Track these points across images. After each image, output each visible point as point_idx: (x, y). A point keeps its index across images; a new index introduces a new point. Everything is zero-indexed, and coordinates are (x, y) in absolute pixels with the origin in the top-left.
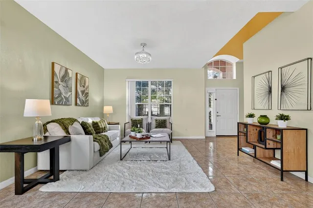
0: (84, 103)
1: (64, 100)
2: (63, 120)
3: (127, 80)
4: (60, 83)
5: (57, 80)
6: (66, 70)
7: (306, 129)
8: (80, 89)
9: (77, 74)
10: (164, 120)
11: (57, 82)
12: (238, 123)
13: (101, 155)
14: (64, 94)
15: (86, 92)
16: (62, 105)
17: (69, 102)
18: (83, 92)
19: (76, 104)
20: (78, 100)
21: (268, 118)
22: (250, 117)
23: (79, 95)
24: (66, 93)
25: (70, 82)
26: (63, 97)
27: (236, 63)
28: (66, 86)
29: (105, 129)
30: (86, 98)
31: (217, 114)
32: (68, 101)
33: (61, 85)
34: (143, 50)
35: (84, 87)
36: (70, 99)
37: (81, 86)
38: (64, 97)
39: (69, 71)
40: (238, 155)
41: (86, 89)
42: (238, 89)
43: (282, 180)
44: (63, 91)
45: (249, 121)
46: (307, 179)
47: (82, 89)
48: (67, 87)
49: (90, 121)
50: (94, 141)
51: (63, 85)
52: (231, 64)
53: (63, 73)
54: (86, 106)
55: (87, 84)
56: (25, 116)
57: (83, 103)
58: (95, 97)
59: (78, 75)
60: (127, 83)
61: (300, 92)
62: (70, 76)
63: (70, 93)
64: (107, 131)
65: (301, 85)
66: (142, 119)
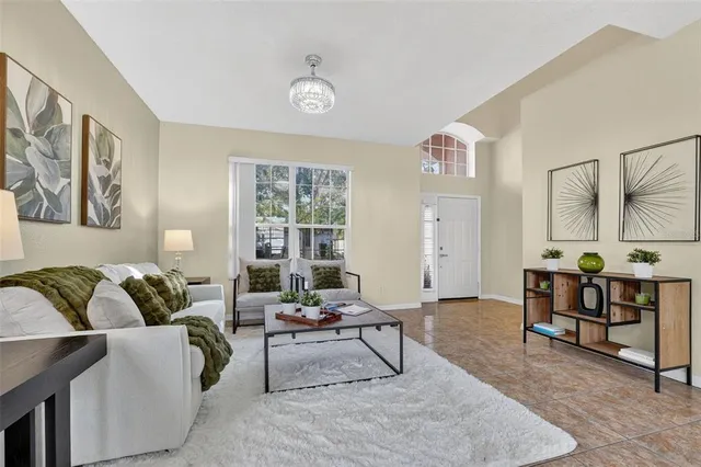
0: (110, 220)
1: (46, 203)
2: (52, 275)
3: (233, 159)
4: (29, 137)
5: (17, 126)
6: (53, 96)
7: (690, 280)
8: (95, 171)
9: (86, 119)
10: (335, 268)
11: (15, 133)
12: (525, 271)
13: (205, 387)
14: (42, 183)
15: (114, 182)
16: (37, 220)
17: (60, 211)
18: (105, 181)
19: (84, 220)
20: (90, 206)
21: (599, 257)
22: (554, 257)
23: (93, 191)
24: (52, 179)
25: (63, 143)
26: (41, 191)
27: (477, 144)
28: (50, 153)
29: (185, 300)
30: (114, 204)
31: (442, 252)
32: (58, 208)
33: (33, 147)
34: (313, 74)
35: (108, 165)
36: (64, 200)
37: (99, 163)
38: (46, 191)
39: (61, 101)
40: (525, 341)
41: (115, 173)
42: (479, 198)
43: (657, 390)
44: (40, 170)
45: (552, 265)
46: (689, 382)
47: (105, 172)
48: (56, 157)
49: (138, 275)
50: (191, 343)
51: (43, 148)
52: (462, 146)
53: (39, 104)
54: (113, 228)
55: (116, 158)
57: (106, 217)
58: (137, 204)
59: (92, 123)
60: (231, 167)
61: (675, 206)
62: (66, 120)
63: (63, 181)
64: (190, 305)
65: (677, 189)
66: (278, 265)
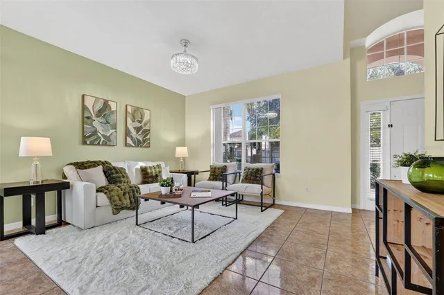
0: (142, 144)
1: (103, 139)
3: (212, 107)
4: (94, 118)
5: (89, 115)
6: (106, 102)
8: (132, 126)
9: (127, 106)
10: (258, 169)
11: (88, 118)
13: (114, 213)
14: (101, 132)
15: (144, 128)
16: (98, 145)
18: (138, 129)
19: (126, 144)
20: (129, 139)
23: (131, 133)
24: (106, 131)
25: (112, 118)
26: (100, 136)
28: (104, 121)
32: (110, 141)
33: (96, 121)
34: (185, 51)
35: (140, 122)
36: (112, 138)
37: (133, 121)
38: (103, 135)
39: (110, 103)
41: (145, 125)
44: (99, 128)
47: (137, 125)
48: (108, 123)
51: (101, 120)
53: (99, 106)
54: (147, 147)
55: (146, 118)
56: (20, 155)
57: (139, 143)
59: (129, 107)
60: (212, 111)
62: (113, 108)
63: (113, 131)
66: (225, 166)
